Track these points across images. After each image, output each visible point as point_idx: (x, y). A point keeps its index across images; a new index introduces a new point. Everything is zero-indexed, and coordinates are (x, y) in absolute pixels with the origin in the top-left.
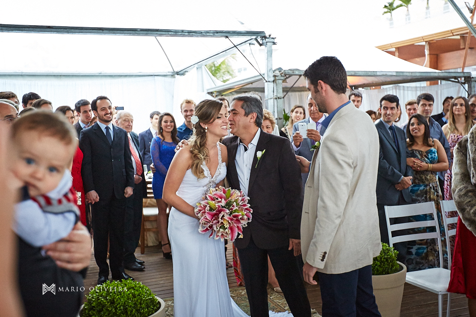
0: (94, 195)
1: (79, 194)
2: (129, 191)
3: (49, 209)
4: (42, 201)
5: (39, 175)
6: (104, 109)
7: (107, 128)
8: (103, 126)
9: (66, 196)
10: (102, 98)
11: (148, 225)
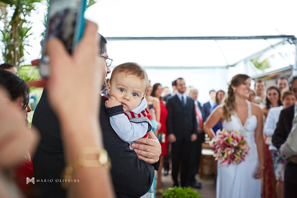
0: (172, 137)
1: (164, 136)
2: (194, 137)
3: (134, 120)
4: (130, 115)
5: (128, 98)
6: (181, 85)
7: (183, 97)
8: (180, 96)
9: (143, 112)
10: (181, 79)
11: (205, 161)
